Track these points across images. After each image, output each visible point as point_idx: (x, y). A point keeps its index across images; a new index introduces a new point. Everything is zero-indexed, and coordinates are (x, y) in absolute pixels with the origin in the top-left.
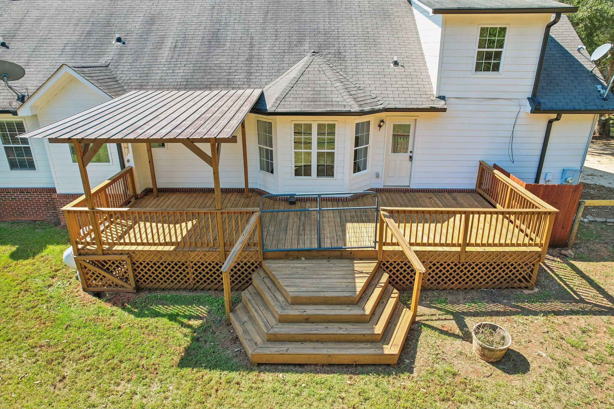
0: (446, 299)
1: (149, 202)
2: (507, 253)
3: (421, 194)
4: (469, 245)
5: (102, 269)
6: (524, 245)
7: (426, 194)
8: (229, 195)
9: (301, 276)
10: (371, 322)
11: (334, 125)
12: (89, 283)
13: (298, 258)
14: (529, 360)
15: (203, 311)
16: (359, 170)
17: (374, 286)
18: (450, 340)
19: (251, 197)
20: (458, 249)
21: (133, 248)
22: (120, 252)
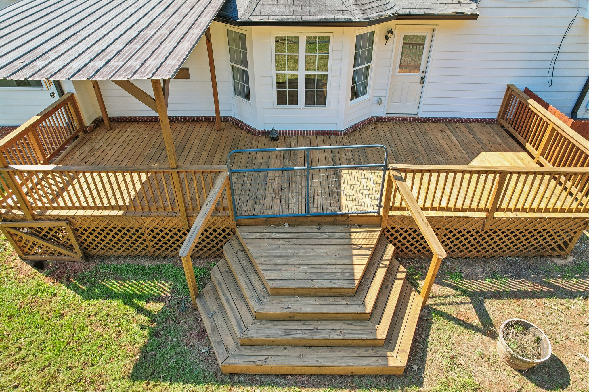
0: (461, 272)
1: (99, 137)
2: (545, 219)
3: (432, 125)
4: (497, 210)
5: (38, 236)
6: (570, 211)
7: (437, 125)
8: (198, 126)
9: (284, 254)
10: (373, 320)
11: (328, 38)
12: (25, 251)
13: (280, 224)
14: (569, 366)
15: (165, 288)
16: (357, 96)
17: (376, 265)
18: (467, 334)
19: (224, 129)
20: (484, 215)
21: (72, 212)
22: (57, 218)
